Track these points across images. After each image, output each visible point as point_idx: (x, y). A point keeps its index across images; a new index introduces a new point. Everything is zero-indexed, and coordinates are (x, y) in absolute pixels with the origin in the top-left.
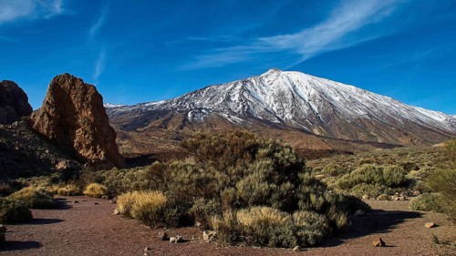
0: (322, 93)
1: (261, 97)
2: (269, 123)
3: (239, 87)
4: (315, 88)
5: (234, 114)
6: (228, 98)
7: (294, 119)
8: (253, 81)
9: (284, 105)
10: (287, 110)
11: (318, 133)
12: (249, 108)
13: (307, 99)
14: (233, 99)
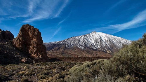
0: (110, 39)
1: (90, 41)
2: (92, 49)
3: (83, 37)
4: (108, 38)
5: (81, 46)
6: (79, 41)
7: (101, 48)
8: (87, 35)
9: (98, 43)
10: (98, 45)
11: (109, 53)
12: (86, 44)
13: (105, 42)
14: (81, 41)
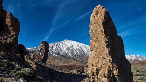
0: (81, 48)
1: (63, 48)
2: (64, 56)
3: (56, 45)
4: (79, 46)
5: (54, 53)
6: (52, 48)
7: (72, 55)
8: (60, 43)
9: (69, 51)
10: (70, 53)
11: (79, 60)
12: (58, 52)
13: (76, 50)
14: (53, 48)
